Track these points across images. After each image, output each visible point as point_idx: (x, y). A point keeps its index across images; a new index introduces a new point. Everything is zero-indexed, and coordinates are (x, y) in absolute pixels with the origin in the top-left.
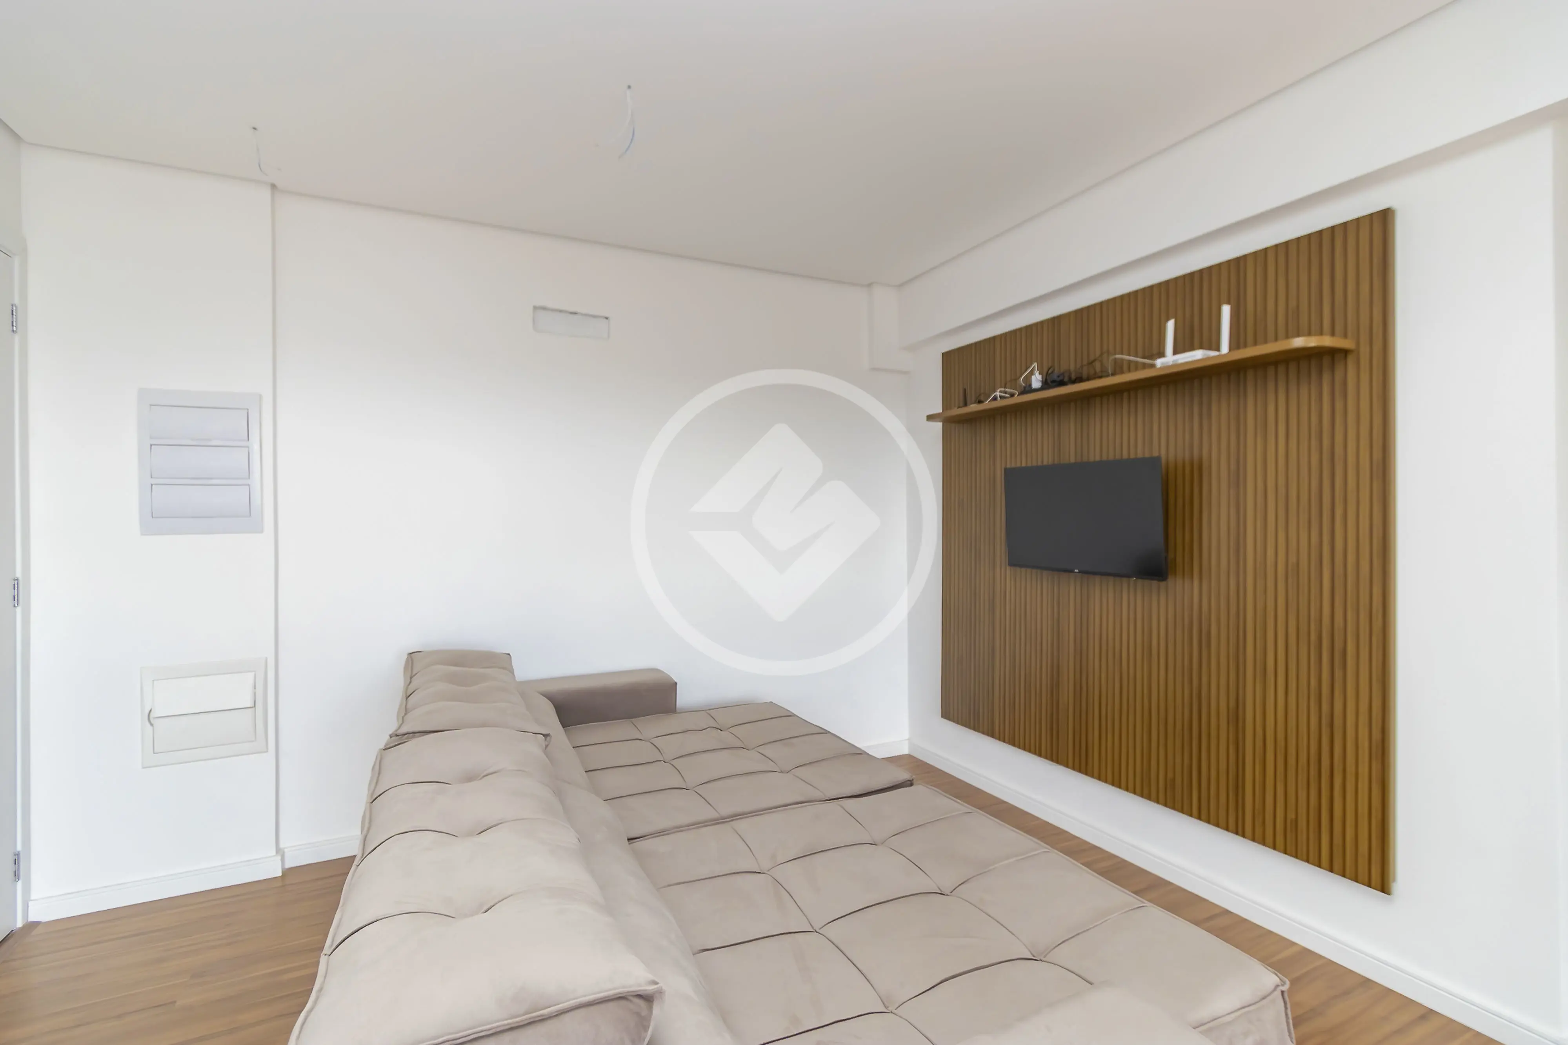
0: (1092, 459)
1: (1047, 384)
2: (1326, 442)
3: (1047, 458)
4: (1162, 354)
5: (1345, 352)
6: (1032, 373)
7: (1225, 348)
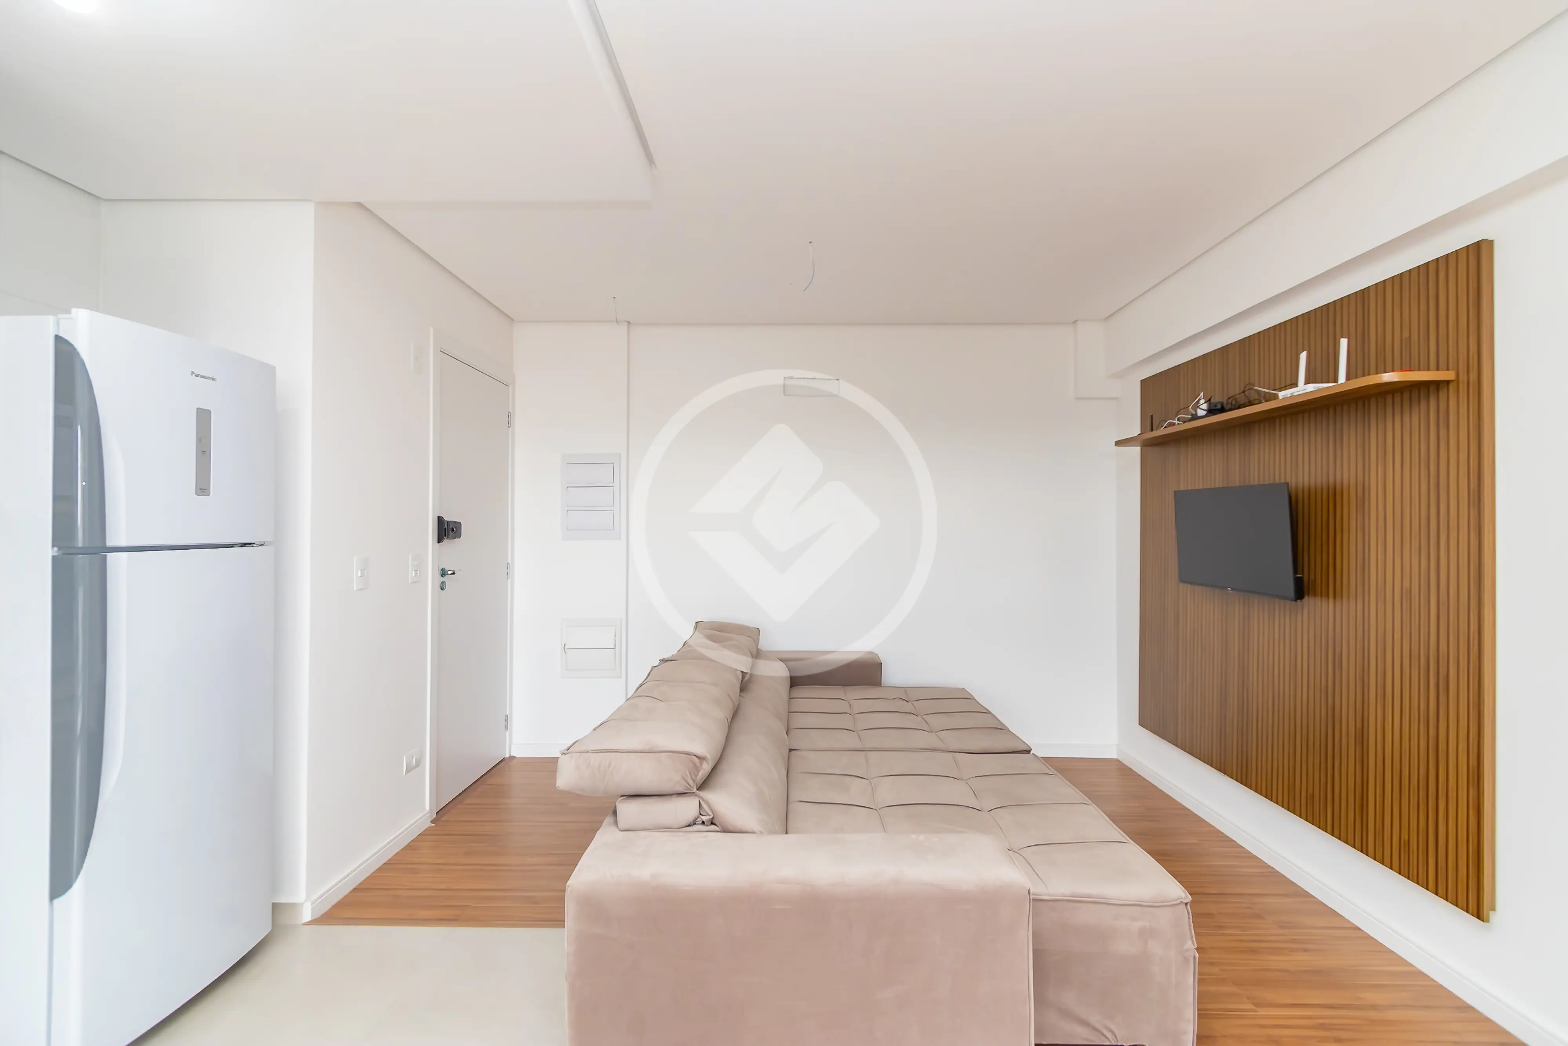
0: (1252, 483)
1: (1211, 412)
2: (1433, 468)
3: (1218, 482)
4: (1295, 384)
5: (1448, 382)
6: (1200, 400)
7: (1342, 378)
